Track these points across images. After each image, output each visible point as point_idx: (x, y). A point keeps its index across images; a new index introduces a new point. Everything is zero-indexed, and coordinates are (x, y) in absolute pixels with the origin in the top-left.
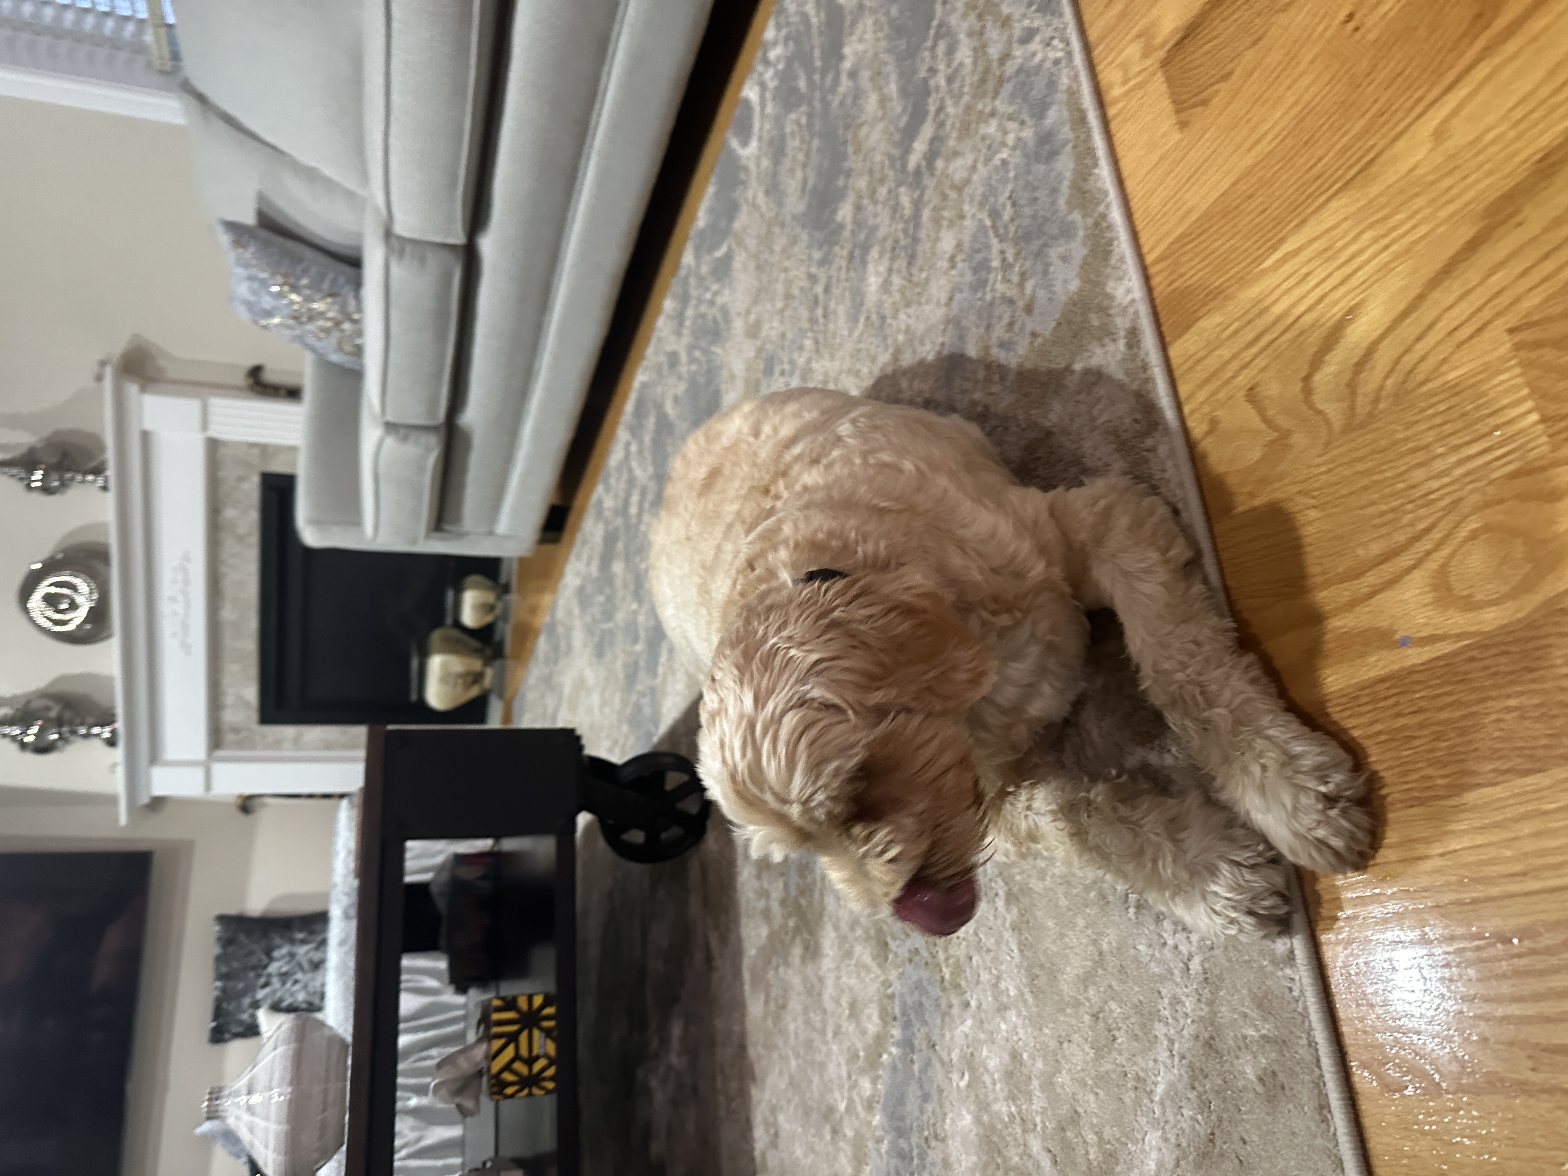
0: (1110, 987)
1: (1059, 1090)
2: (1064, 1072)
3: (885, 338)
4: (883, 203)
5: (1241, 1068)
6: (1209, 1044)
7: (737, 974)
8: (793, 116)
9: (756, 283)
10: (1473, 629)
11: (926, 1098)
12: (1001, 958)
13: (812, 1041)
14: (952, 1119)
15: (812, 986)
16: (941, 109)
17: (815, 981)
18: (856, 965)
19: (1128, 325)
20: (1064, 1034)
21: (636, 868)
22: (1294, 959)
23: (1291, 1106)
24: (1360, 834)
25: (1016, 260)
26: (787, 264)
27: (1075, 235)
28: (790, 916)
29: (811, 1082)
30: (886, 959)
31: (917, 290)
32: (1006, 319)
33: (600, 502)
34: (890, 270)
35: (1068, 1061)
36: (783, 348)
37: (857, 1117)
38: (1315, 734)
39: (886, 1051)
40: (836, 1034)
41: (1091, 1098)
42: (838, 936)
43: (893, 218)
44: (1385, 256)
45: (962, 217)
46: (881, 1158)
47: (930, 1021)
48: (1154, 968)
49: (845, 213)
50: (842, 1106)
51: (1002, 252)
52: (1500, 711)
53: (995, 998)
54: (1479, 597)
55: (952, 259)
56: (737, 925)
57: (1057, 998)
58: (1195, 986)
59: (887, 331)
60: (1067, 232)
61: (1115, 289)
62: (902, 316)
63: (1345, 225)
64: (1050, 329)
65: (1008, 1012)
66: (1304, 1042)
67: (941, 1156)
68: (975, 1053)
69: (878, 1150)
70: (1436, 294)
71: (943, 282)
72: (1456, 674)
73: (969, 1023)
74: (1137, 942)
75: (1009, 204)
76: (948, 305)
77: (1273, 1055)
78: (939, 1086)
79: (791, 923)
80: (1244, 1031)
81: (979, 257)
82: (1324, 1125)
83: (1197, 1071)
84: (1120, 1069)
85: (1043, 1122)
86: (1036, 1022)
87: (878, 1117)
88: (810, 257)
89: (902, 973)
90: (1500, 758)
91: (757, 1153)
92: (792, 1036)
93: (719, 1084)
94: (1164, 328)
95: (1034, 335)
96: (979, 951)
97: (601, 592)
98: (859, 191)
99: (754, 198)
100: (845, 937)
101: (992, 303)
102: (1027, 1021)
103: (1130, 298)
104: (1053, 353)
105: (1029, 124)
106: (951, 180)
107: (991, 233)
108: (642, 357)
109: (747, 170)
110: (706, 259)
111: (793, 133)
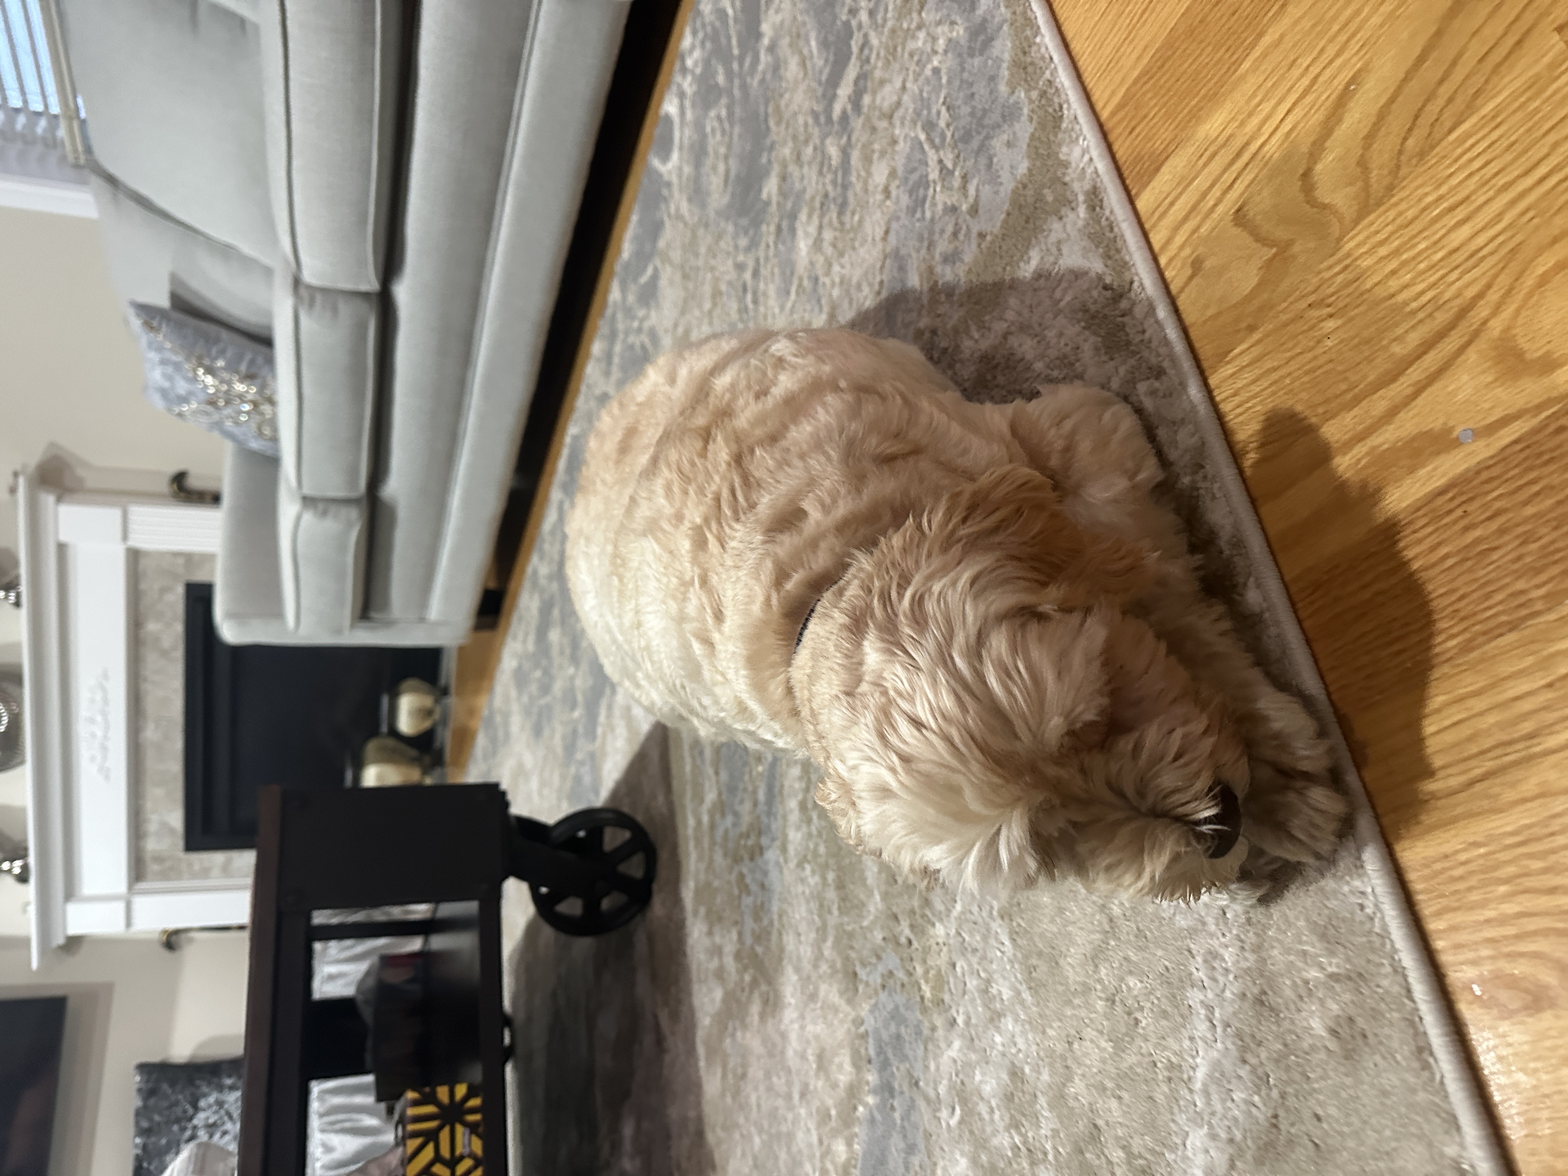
0: (1126, 959)
1: (1072, 1103)
2: (1077, 1080)
3: (819, 301)
4: (810, 163)
5: (1305, 1024)
6: (1260, 1001)
7: (691, 1050)
8: (712, 113)
11: (911, 1149)
12: (991, 956)
13: (776, 1109)
14: (945, 1169)
15: (774, 1045)
16: (865, 44)
17: (777, 1039)
18: (822, 1008)
19: (1087, 186)
22: (1362, 867)
23: (1377, 1057)
25: (955, 165)
26: (713, 262)
27: (1020, 115)
28: (746, 969)
29: (776, 1158)
30: (857, 990)
31: (851, 235)
32: (950, 229)
33: (535, 572)
34: (820, 228)
35: (1080, 1064)
39: (861, 1101)
40: (803, 1095)
41: (1114, 1104)
42: (800, 979)
43: (820, 173)
45: (894, 142)
47: (910, 1054)
49: (771, 187)
51: (940, 161)
53: (986, 1006)
55: (886, 190)
56: (689, 994)
57: (1060, 988)
58: (1235, 932)
59: (821, 291)
60: (1010, 115)
61: (1068, 154)
62: (836, 268)
64: (999, 224)
65: (1003, 1020)
66: (1388, 969)
68: (966, 1081)
70: (1456, 24)
71: (878, 214)
72: (1541, 454)
73: (957, 1044)
75: (944, 110)
76: (884, 239)
77: (1347, 997)
78: (925, 1131)
79: (747, 977)
80: (1304, 974)
81: (915, 177)
82: (1426, 1074)
83: (1248, 1040)
84: (1147, 1060)
85: (1055, 1148)
86: (1039, 1025)
88: (736, 247)
89: (876, 1005)
94: (1128, 182)
96: (963, 955)
97: (537, 665)
98: (784, 160)
99: (678, 209)
100: (809, 978)
101: (932, 220)
102: (1027, 1027)
103: (1086, 158)
104: (1004, 248)
105: (959, 21)
106: (880, 109)
107: (926, 147)
108: (572, 409)
109: (669, 185)
110: (633, 288)
111: (713, 131)
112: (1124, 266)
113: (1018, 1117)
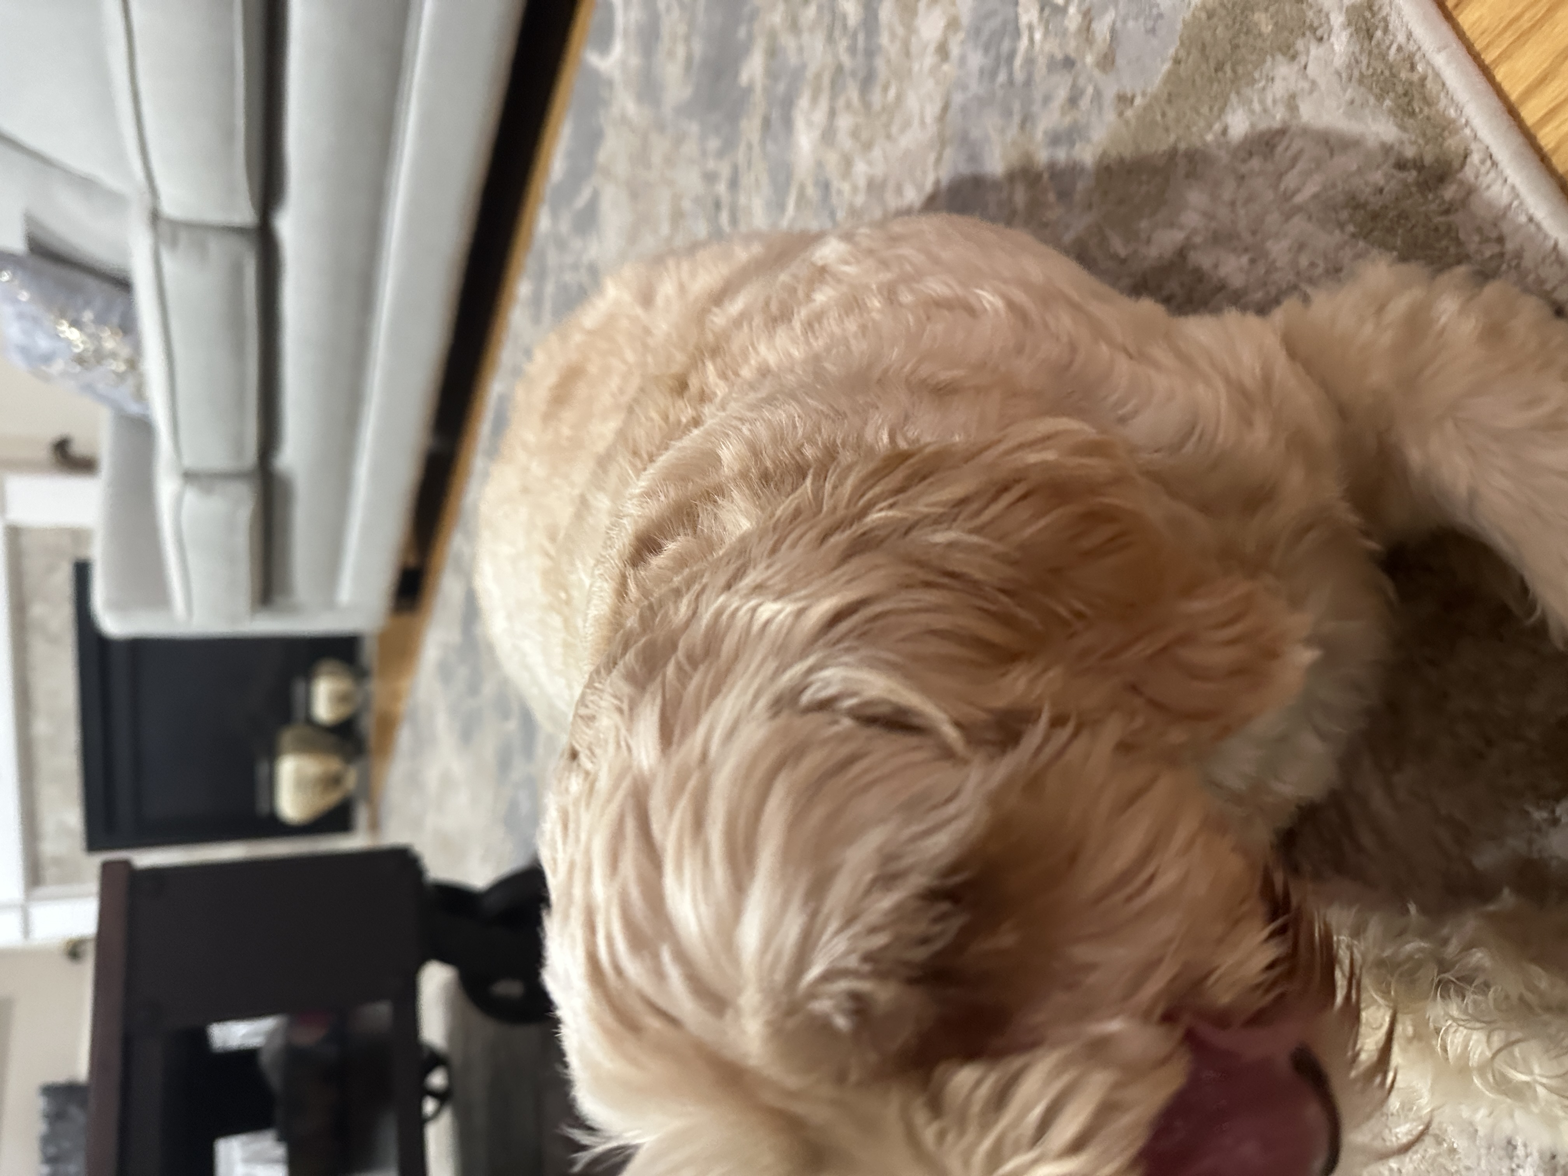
3: (832, 214)
9: (631, 217)
26: (671, 174)
31: (884, 119)
32: (1062, 92)
34: (832, 113)
49: (753, 68)
55: (941, 49)
59: (835, 200)
62: (861, 168)
64: (1159, 78)
71: (929, 85)
76: (941, 118)
81: (995, 22)
88: (704, 151)
95: (1125, 99)
97: (464, 660)
98: (773, 29)
99: (622, 112)
101: (1028, 81)
104: (1172, 114)
109: (610, 83)
110: (566, 215)
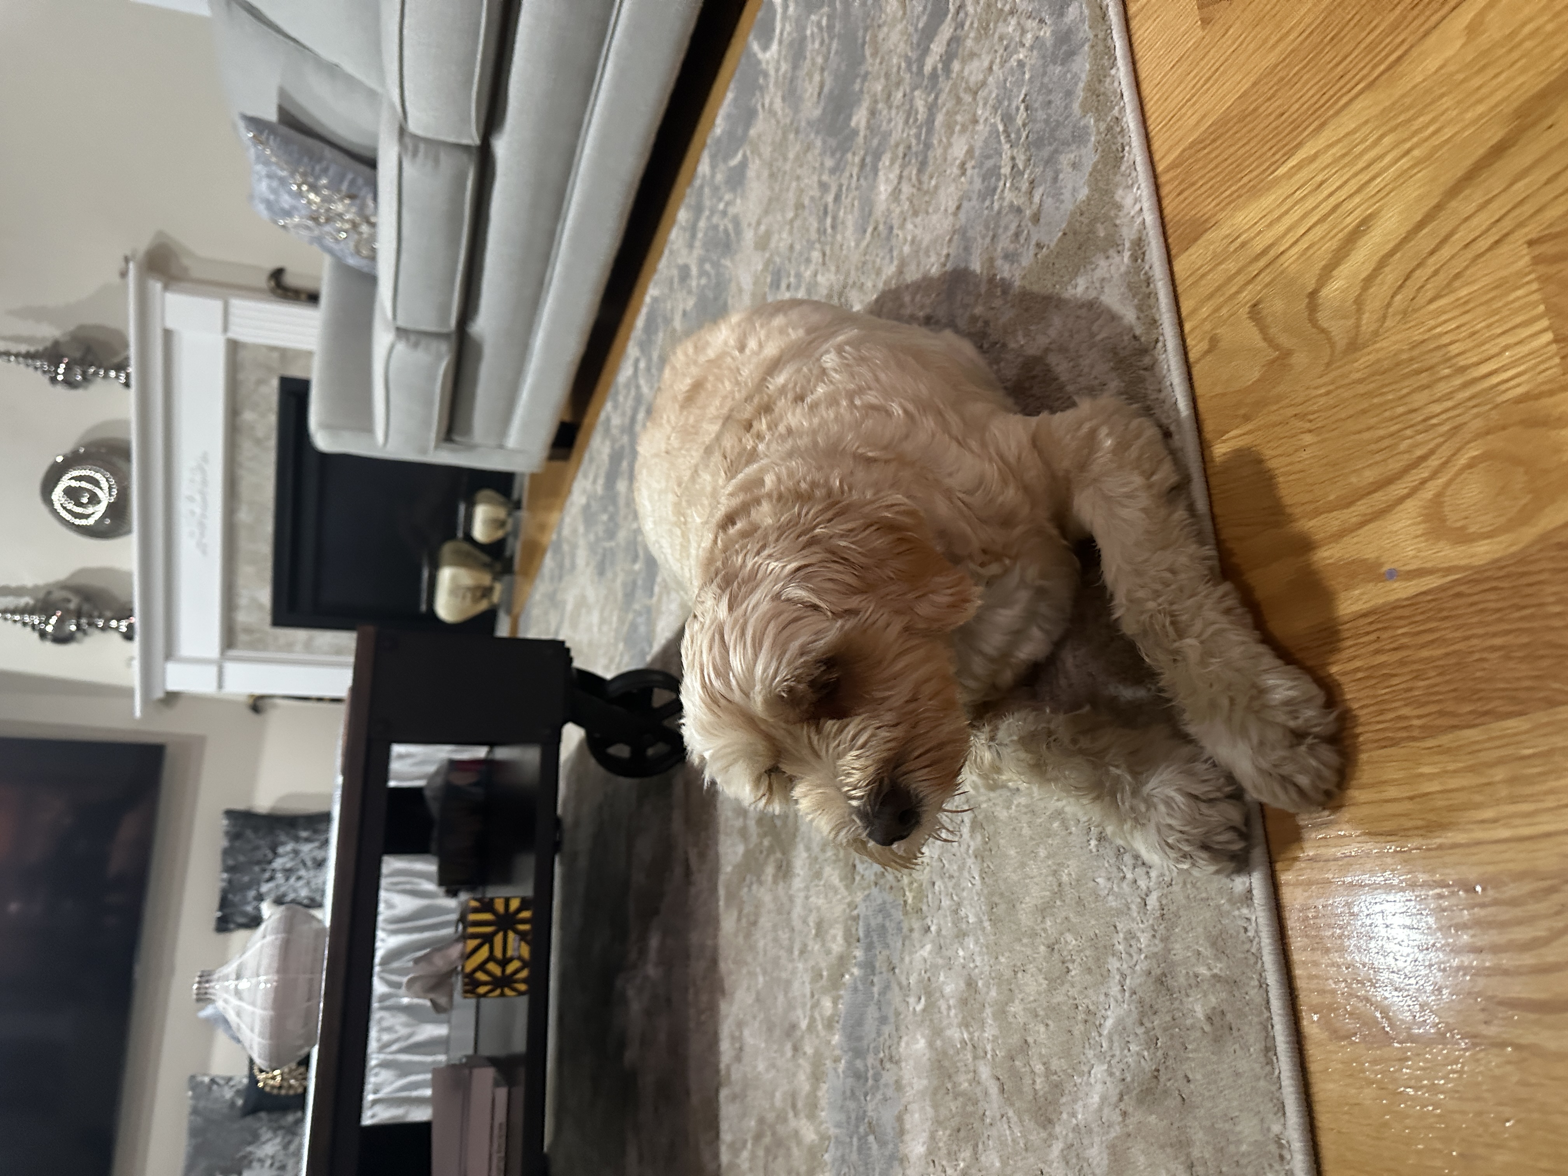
0: (1067, 918)
1: (1011, 1019)
2: (1017, 1002)
3: (891, 250)
4: (898, 108)
5: (1190, 1006)
6: (1160, 980)
7: (714, 889)
8: (814, 18)
9: (768, 193)
10: (1463, 563)
11: (883, 1020)
12: (963, 885)
13: (779, 958)
14: (907, 1044)
15: (783, 905)
16: (961, 8)
17: (785, 899)
18: (824, 886)
19: (1134, 236)
20: (1019, 964)
21: (625, 782)
22: (1251, 899)
23: (1237, 1046)
24: (1327, 773)
25: (1025, 168)
26: (799, 171)
27: (1089, 140)
28: (765, 835)
29: (776, 998)
30: (854, 881)
31: (927, 198)
32: (1013, 227)
33: (608, 419)
34: (900, 177)
35: (1021, 991)
36: (790, 260)
37: (818, 1036)
38: (1289, 667)
39: (848, 971)
40: (802, 952)
41: (1042, 1029)
42: (809, 857)
43: (906, 122)
44: (1404, 163)
45: (975, 121)
46: (838, 1077)
47: (892, 944)
48: (1112, 902)
49: (860, 118)
50: (804, 1024)
51: (1013, 158)
52: (1484, 650)
53: (955, 924)
54: (1472, 530)
55: (963, 166)
56: (716, 844)
57: (1014, 927)
58: (1151, 922)
59: (894, 241)
60: (1079, 137)
61: (1123, 198)
62: (909, 226)
63: (1366, 130)
64: (1055, 240)
65: (966, 939)
66: (1256, 983)
67: (895, 1078)
68: (932, 979)
69: (835, 1069)
70: (1454, 204)
71: (952, 189)
72: (1441, 610)
73: (928, 947)
74: (1096, 874)
75: (1022, 107)
76: (955, 214)
77: (1224, 995)
78: (896, 1009)
79: (766, 842)
80: (1196, 969)
81: (989, 163)
82: (1268, 1068)
83: (1147, 1008)
84: (1071, 1001)
85: (993, 1050)
86: (993, 951)
87: (837, 1037)
88: (822, 164)
89: (868, 896)
90: (1479, 699)
91: (722, 1066)
92: (761, 953)
93: (691, 997)
94: (1170, 240)
95: (1039, 246)
96: (942, 878)
97: (605, 510)
98: (875, 95)
99: (771, 103)
100: (816, 859)
101: (999, 212)
102: (984, 949)
103: (1137, 207)
104: (1057, 266)
105: (1048, 22)
106: (967, 83)
107: (1002, 138)
108: (655, 270)
109: (766, 75)
110: (722, 167)
111: (812, 34)
112: (1154, 323)
113: (969, 1019)
